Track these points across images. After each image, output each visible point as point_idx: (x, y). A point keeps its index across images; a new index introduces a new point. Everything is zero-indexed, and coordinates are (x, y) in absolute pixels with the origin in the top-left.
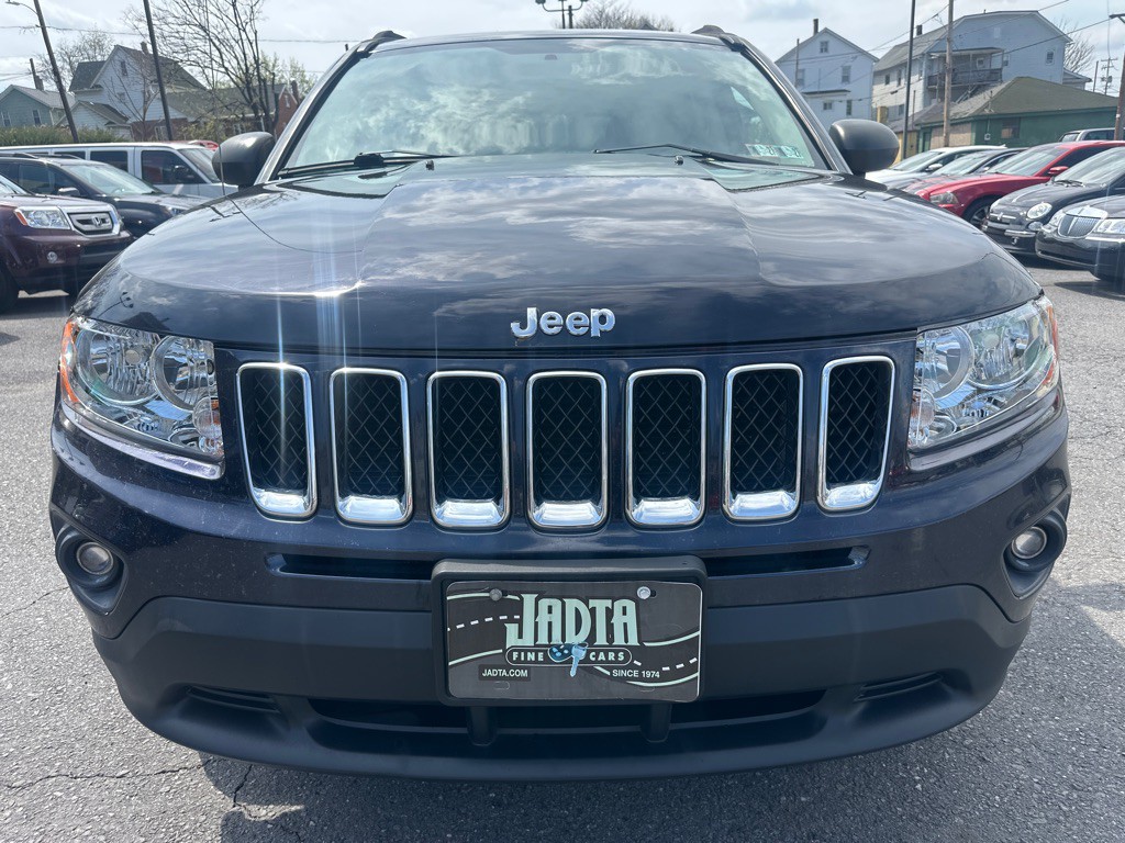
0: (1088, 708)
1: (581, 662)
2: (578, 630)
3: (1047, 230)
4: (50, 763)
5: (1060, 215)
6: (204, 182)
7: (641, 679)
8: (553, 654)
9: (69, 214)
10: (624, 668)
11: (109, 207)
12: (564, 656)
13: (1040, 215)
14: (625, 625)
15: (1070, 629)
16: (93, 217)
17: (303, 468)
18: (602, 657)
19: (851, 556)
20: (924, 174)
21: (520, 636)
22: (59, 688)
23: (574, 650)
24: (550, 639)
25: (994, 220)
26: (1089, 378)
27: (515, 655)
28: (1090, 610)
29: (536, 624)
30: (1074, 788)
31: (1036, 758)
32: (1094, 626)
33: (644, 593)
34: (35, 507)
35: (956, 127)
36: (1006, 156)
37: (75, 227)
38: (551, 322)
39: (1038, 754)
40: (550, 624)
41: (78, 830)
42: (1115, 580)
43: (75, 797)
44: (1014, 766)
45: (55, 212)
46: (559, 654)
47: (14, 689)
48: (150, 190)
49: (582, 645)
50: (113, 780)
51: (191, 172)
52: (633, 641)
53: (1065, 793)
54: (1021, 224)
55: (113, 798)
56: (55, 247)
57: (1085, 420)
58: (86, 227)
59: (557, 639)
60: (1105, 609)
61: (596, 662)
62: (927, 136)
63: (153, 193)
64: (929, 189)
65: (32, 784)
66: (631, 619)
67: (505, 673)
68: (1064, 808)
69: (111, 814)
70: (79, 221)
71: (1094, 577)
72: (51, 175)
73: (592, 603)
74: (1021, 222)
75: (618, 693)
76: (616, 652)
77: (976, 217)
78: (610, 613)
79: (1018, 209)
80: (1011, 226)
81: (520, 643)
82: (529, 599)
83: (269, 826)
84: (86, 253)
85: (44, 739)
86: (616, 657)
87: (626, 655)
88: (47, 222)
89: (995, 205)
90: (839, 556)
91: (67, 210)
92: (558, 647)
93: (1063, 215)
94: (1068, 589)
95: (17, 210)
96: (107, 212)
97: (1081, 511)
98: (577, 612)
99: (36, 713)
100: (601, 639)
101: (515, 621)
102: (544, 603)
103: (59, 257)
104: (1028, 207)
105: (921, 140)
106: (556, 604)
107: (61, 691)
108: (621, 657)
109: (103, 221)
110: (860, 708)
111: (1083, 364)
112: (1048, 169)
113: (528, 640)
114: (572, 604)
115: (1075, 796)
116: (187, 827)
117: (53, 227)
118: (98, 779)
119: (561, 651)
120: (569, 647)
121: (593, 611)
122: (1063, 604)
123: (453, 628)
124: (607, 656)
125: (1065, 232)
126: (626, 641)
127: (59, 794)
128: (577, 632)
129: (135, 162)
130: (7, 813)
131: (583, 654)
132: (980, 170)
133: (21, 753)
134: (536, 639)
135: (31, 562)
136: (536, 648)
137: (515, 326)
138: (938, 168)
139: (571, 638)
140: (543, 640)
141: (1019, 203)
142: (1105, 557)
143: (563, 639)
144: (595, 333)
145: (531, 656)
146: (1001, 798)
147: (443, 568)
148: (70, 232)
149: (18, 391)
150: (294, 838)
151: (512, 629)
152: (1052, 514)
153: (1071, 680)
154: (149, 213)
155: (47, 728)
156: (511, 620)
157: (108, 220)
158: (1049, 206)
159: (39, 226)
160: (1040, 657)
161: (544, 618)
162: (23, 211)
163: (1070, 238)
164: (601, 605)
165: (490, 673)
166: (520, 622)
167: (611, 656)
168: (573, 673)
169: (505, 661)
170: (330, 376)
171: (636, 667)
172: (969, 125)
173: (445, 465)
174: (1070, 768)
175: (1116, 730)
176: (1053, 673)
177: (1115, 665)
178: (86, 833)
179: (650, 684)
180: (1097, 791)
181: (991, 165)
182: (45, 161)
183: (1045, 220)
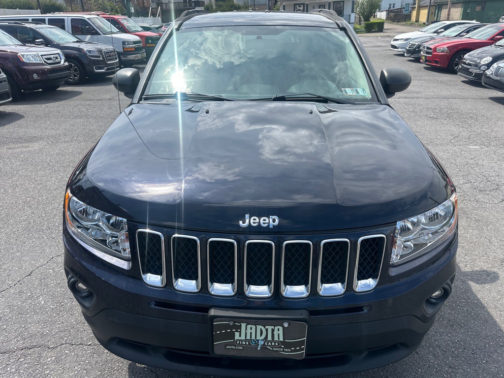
0: (462, 331)
1: (262, 345)
2: (261, 335)
3: (488, 72)
4: (62, 338)
5: (495, 65)
6: (100, 34)
7: (283, 351)
8: (252, 342)
9: (41, 56)
10: (277, 348)
11: (59, 51)
12: (256, 343)
13: (486, 62)
14: (279, 334)
15: (462, 293)
16: (52, 56)
17: (161, 268)
18: (270, 344)
19: (363, 308)
20: (436, 34)
21: (240, 336)
22: (62, 304)
23: (259, 341)
24: (251, 337)
25: (465, 63)
26: (494, 157)
27: (238, 342)
28: (472, 284)
29: (246, 333)
30: (450, 367)
31: (438, 353)
32: (472, 292)
33: (286, 325)
34: (42, 212)
35: (454, 5)
36: (475, 28)
37: (44, 61)
38: (254, 221)
39: (439, 351)
40: (251, 333)
41: (76, 368)
42: (485, 268)
43: (73, 354)
44: (429, 356)
45: (35, 55)
46: (254, 343)
47: (45, 303)
48: (76, 40)
49: (263, 340)
50: (87, 347)
51: (94, 29)
52: (281, 339)
53: (447, 369)
54: (477, 66)
55: (87, 354)
56: (36, 71)
57: (489, 181)
58: (49, 62)
59: (253, 337)
60: (478, 283)
61: (268, 345)
62: (440, 9)
63: (77, 42)
64: (436, 45)
65: (56, 347)
66: (281, 332)
67: (234, 347)
68: (445, 376)
69: (87, 362)
70: (46, 59)
71: (477, 267)
72: (31, 33)
73: (267, 327)
74: (477, 65)
75: (275, 355)
76: (275, 343)
77: (457, 60)
78: (273, 330)
79: (476, 59)
80: (473, 67)
81: (240, 338)
82: (243, 325)
83: (146, 369)
84: (50, 74)
85: (59, 327)
86: (275, 344)
87: (278, 343)
88: (32, 60)
89: (466, 56)
90: (360, 309)
91: (40, 54)
92: (254, 340)
93: (496, 66)
94: (465, 272)
95: (19, 54)
96: (58, 54)
97: (477, 232)
98: (261, 330)
99: (55, 315)
100: (270, 338)
101: (239, 331)
102: (249, 326)
103: (38, 76)
104: (481, 58)
105: (437, 11)
106: (254, 327)
107: (63, 305)
108: (277, 344)
109: (57, 58)
110: (366, 353)
111: (493, 148)
112: (494, 37)
113: (243, 338)
114: (259, 327)
115: (450, 371)
116: (115, 368)
117: (35, 62)
118: (81, 346)
119: (255, 342)
120: (258, 340)
121: (267, 330)
122: (461, 280)
123: (216, 333)
124: (271, 344)
125: (496, 75)
126: (279, 339)
127: (67, 352)
128: (261, 336)
129: (68, 24)
130: (49, 360)
131: (263, 343)
132: (461, 35)
133: (51, 333)
134: (246, 337)
135: (44, 241)
136: (246, 340)
137: (241, 222)
138: (443, 32)
139: (259, 337)
140: (248, 338)
141: (478, 56)
142: (483, 256)
143: (256, 338)
144: (271, 227)
145: (244, 343)
146: (422, 370)
147: (213, 312)
148: (42, 64)
149: (27, 147)
150: (155, 375)
151: (237, 334)
152: (447, 284)
153: (458, 318)
154: (76, 52)
155: (59, 322)
156: (237, 331)
157: (59, 57)
158: (491, 59)
159: (28, 62)
160: (447, 306)
161: (249, 331)
162: (22, 55)
163: (498, 78)
164: (270, 328)
165: (229, 347)
166: (240, 332)
167: (273, 344)
168: (259, 349)
169: (234, 343)
170: (171, 236)
171: (282, 348)
172: (461, 4)
173: (213, 271)
174: (450, 358)
175: (472, 342)
176: (451, 314)
177: (477, 311)
178: (79, 369)
179: (287, 353)
180: (459, 369)
181: (468, 32)
182: (28, 25)
183: (489, 65)
